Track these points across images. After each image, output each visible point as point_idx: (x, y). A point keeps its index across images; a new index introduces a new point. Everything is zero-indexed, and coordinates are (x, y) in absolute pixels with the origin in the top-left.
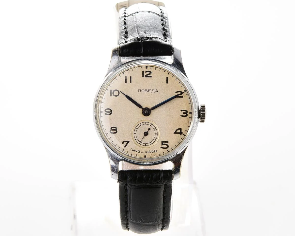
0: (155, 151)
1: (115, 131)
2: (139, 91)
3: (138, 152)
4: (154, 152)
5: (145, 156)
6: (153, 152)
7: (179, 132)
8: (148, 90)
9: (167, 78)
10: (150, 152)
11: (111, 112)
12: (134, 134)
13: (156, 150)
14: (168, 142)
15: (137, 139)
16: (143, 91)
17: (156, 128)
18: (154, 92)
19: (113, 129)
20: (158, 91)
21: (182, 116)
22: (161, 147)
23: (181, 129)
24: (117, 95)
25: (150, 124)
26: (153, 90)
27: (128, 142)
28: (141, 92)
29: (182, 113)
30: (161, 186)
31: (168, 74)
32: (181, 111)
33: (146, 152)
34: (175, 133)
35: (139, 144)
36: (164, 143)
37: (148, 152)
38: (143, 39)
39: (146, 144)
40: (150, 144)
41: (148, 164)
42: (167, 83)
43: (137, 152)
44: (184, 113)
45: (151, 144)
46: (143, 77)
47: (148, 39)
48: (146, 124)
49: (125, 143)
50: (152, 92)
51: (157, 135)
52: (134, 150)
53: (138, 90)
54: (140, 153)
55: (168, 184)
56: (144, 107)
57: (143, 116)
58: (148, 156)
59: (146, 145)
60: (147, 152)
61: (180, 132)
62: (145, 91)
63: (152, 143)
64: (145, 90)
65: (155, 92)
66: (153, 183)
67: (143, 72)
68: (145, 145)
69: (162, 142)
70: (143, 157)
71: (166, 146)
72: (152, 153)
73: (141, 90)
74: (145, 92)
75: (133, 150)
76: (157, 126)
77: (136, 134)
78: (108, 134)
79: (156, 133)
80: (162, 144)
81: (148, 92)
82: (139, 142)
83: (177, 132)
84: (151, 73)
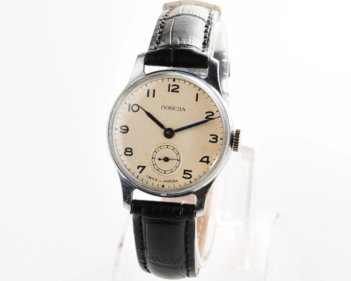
1: (130, 153)
2: (163, 108)
3: (155, 180)
4: (174, 181)
5: (163, 186)
6: (172, 182)
7: (206, 160)
8: (174, 107)
9: (197, 94)
10: (169, 182)
11: (128, 130)
12: (153, 158)
13: (177, 180)
14: (191, 171)
15: (155, 164)
16: (167, 108)
17: (178, 153)
18: (180, 110)
19: (127, 150)
20: (184, 110)
21: (210, 141)
22: (183, 177)
23: (208, 157)
24: (136, 110)
25: (173, 148)
26: (180, 108)
27: (144, 167)
28: (164, 109)
29: (211, 138)
30: (181, 222)
31: (199, 90)
32: (211, 135)
33: (164, 181)
34: (201, 161)
35: (158, 170)
37: (167, 182)
38: (175, 46)
39: (165, 171)
40: (170, 171)
41: (165, 195)
42: (197, 100)
43: (153, 179)
44: (213, 138)
45: (172, 172)
46: (169, 91)
47: (181, 47)
48: (167, 148)
49: (141, 169)
50: (178, 110)
51: (179, 161)
52: (151, 178)
53: (162, 106)
54: (158, 181)
55: (190, 221)
56: (167, 127)
57: (165, 137)
58: (166, 186)
59: (165, 173)
60: (166, 181)
62: (170, 108)
64: (170, 107)
65: (181, 110)
66: (172, 219)
67: (169, 85)
69: (185, 171)
70: (160, 186)
71: (188, 176)
73: (165, 106)
75: (149, 177)
76: (180, 152)
77: (154, 158)
78: (121, 155)
79: (179, 159)
80: (185, 173)
81: (174, 110)
82: (158, 169)
83: (204, 160)
84: (178, 87)
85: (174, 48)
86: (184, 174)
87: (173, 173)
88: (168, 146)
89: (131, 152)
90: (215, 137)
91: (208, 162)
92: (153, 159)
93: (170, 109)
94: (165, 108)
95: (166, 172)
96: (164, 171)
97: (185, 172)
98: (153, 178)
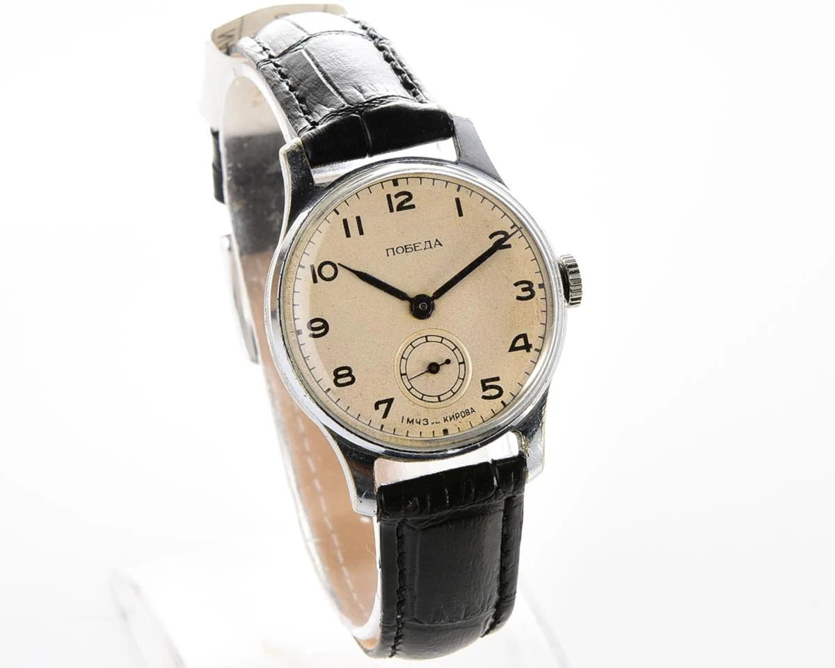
0: (470, 411)
1: (349, 379)
2: (390, 252)
3: (424, 424)
4: (467, 413)
5: (445, 432)
6: (463, 415)
7: (521, 344)
8: (414, 244)
9: (458, 201)
10: (457, 418)
11: (326, 326)
12: (402, 375)
13: (472, 409)
14: (497, 379)
15: (412, 387)
16: (400, 250)
17: (456, 347)
18: (431, 247)
19: (340, 373)
20: (440, 244)
21: (519, 298)
22: (484, 397)
23: (524, 336)
24: (332, 275)
25: (440, 339)
26: (428, 243)
27: (390, 402)
28: (394, 254)
29: (518, 291)
31: (458, 190)
32: (516, 284)
33: (446, 420)
34: (513, 348)
35: (422, 399)
36: (487, 384)
37: (451, 419)
38: (361, 107)
39: (439, 397)
40: (451, 393)
41: (458, 450)
42: (461, 214)
43: (419, 423)
44: (524, 290)
45: (454, 394)
46: (391, 210)
47: (376, 105)
48: (427, 341)
49: (383, 407)
50: (425, 249)
51: (463, 365)
52: (413, 420)
53: (387, 250)
54: (430, 423)
55: (515, 496)
56: (412, 295)
57: (415, 319)
58: (453, 431)
59: (440, 401)
60: (448, 419)
61: (523, 344)
62: (406, 249)
63: (454, 390)
64: (405, 246)
65: (433, 246)
67: (389, 197)
68: (437, 399)
69: (483, 382)
70: (439, 434)
71: (495, 392)
72: (463, 417)
73: (393, 249)
74: (406, 252)
75: (408, 420)
76: (459, 342)
77: (406, 374)
78: (329, 389)
79: (461, 361)
80: (485, 388)
81: (415, 250)
82: (420, 396)
83: (517, 345)
84: (410, 196)
85: (362, 111)
86: (484, 390)
87: (457, 397)
88: (426, 337)
89: (350, 374)
90: (527, 286)
91: (527, 347)
92: (403, 377)
93: (408, 250)
94: (395, 251)
95: (442, 398)
96: (437, 398)
97: (485, 385)
98: (418, 421)
